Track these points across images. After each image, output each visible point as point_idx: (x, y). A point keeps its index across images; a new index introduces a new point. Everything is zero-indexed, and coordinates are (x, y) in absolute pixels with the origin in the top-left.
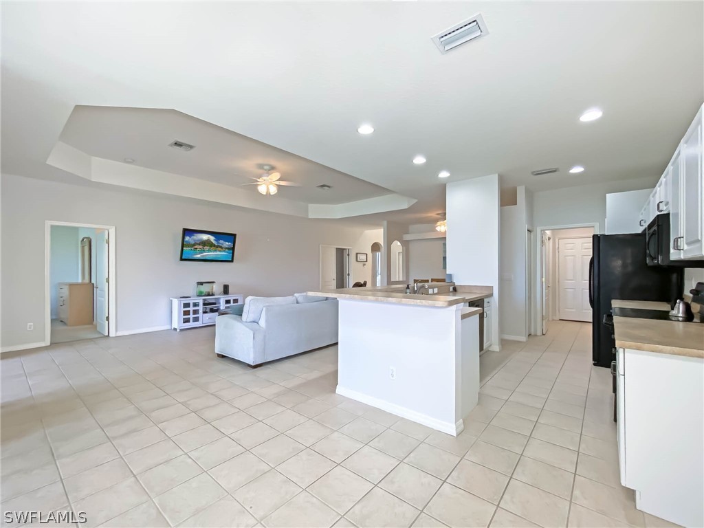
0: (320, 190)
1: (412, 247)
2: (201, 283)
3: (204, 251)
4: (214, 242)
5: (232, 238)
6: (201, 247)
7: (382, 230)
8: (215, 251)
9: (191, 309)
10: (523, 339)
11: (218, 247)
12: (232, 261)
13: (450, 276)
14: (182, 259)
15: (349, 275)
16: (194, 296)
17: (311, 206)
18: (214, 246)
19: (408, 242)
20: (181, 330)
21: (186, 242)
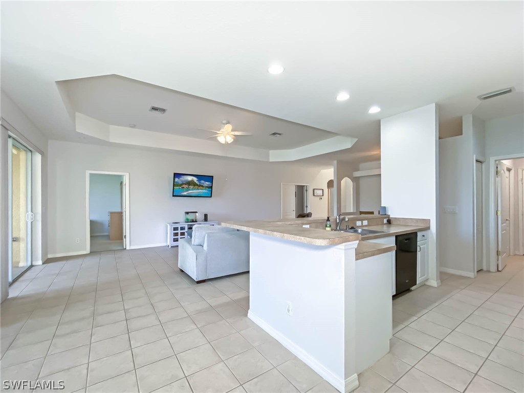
0: (273, 137)
1: (362, 183)
2: (187, 213)
3: (189, 190)
4: (197, 182)
5: (210, 178)
6: (187, 186)
7: (333, 169)
8: (198, 189)
9: (179, 231)
10: (471, 275)
11: (200, 186)
12: (211, 197)
13: (385, 208)
14: (173, 196)
15: (307, 207)
16: (183, 222)
17: (271, 152)
18: (197, 185)
19: (358, 178)
20: (172, 247)
21: (176, 182)
